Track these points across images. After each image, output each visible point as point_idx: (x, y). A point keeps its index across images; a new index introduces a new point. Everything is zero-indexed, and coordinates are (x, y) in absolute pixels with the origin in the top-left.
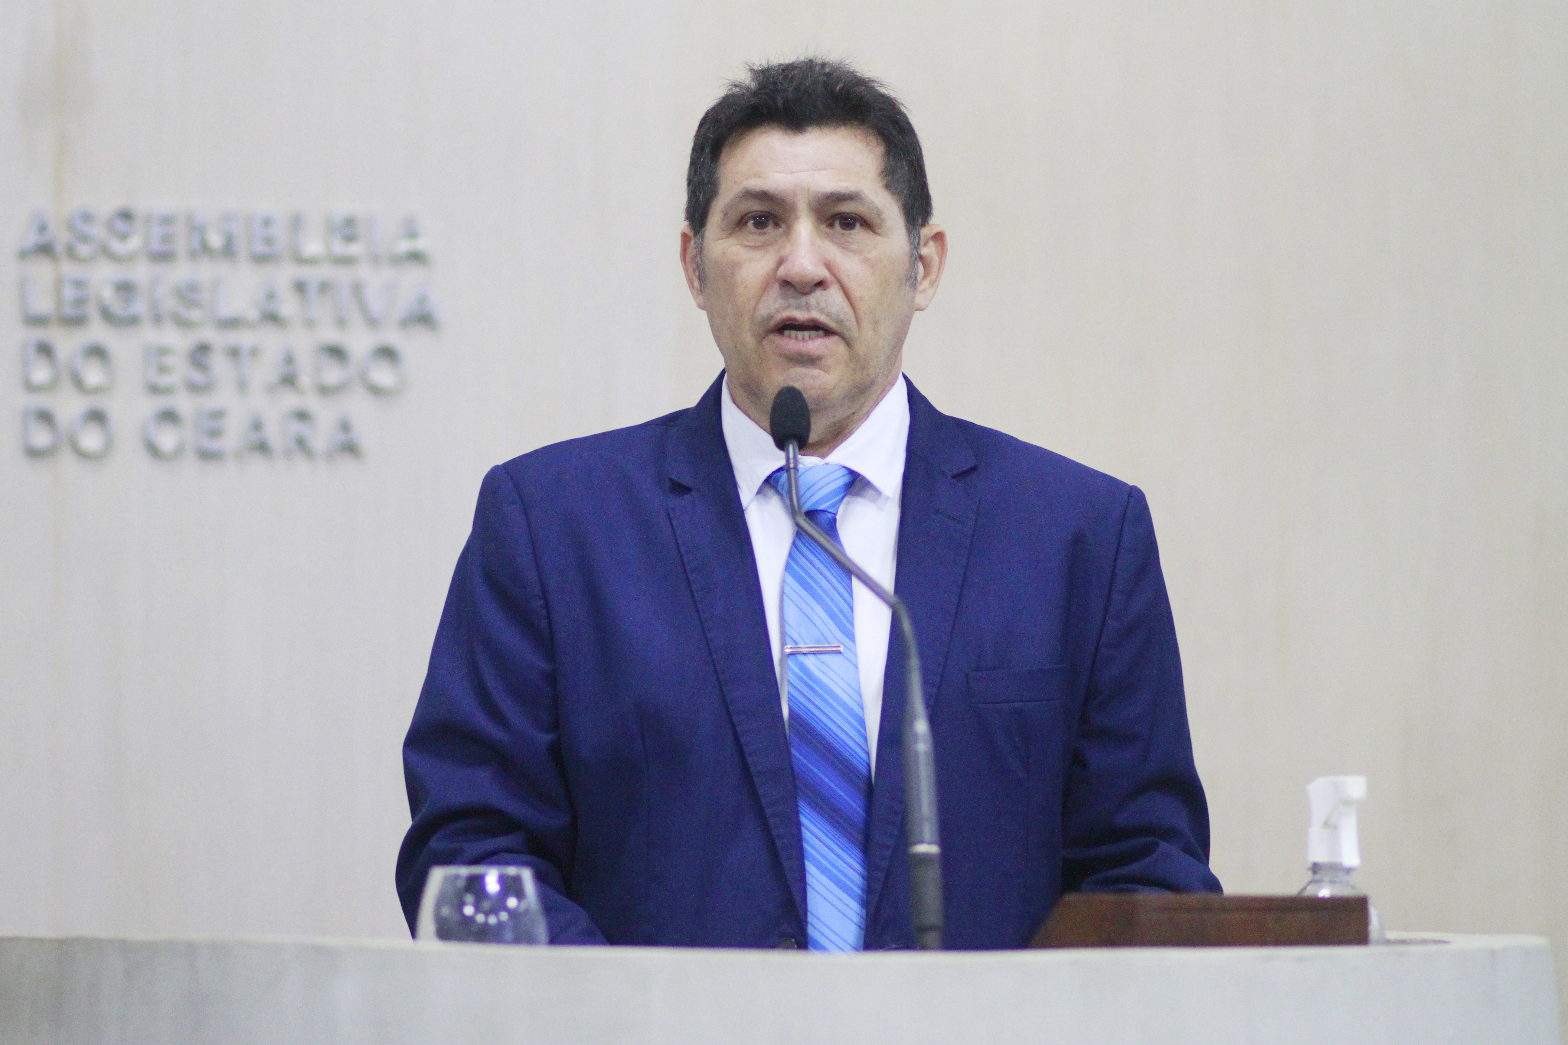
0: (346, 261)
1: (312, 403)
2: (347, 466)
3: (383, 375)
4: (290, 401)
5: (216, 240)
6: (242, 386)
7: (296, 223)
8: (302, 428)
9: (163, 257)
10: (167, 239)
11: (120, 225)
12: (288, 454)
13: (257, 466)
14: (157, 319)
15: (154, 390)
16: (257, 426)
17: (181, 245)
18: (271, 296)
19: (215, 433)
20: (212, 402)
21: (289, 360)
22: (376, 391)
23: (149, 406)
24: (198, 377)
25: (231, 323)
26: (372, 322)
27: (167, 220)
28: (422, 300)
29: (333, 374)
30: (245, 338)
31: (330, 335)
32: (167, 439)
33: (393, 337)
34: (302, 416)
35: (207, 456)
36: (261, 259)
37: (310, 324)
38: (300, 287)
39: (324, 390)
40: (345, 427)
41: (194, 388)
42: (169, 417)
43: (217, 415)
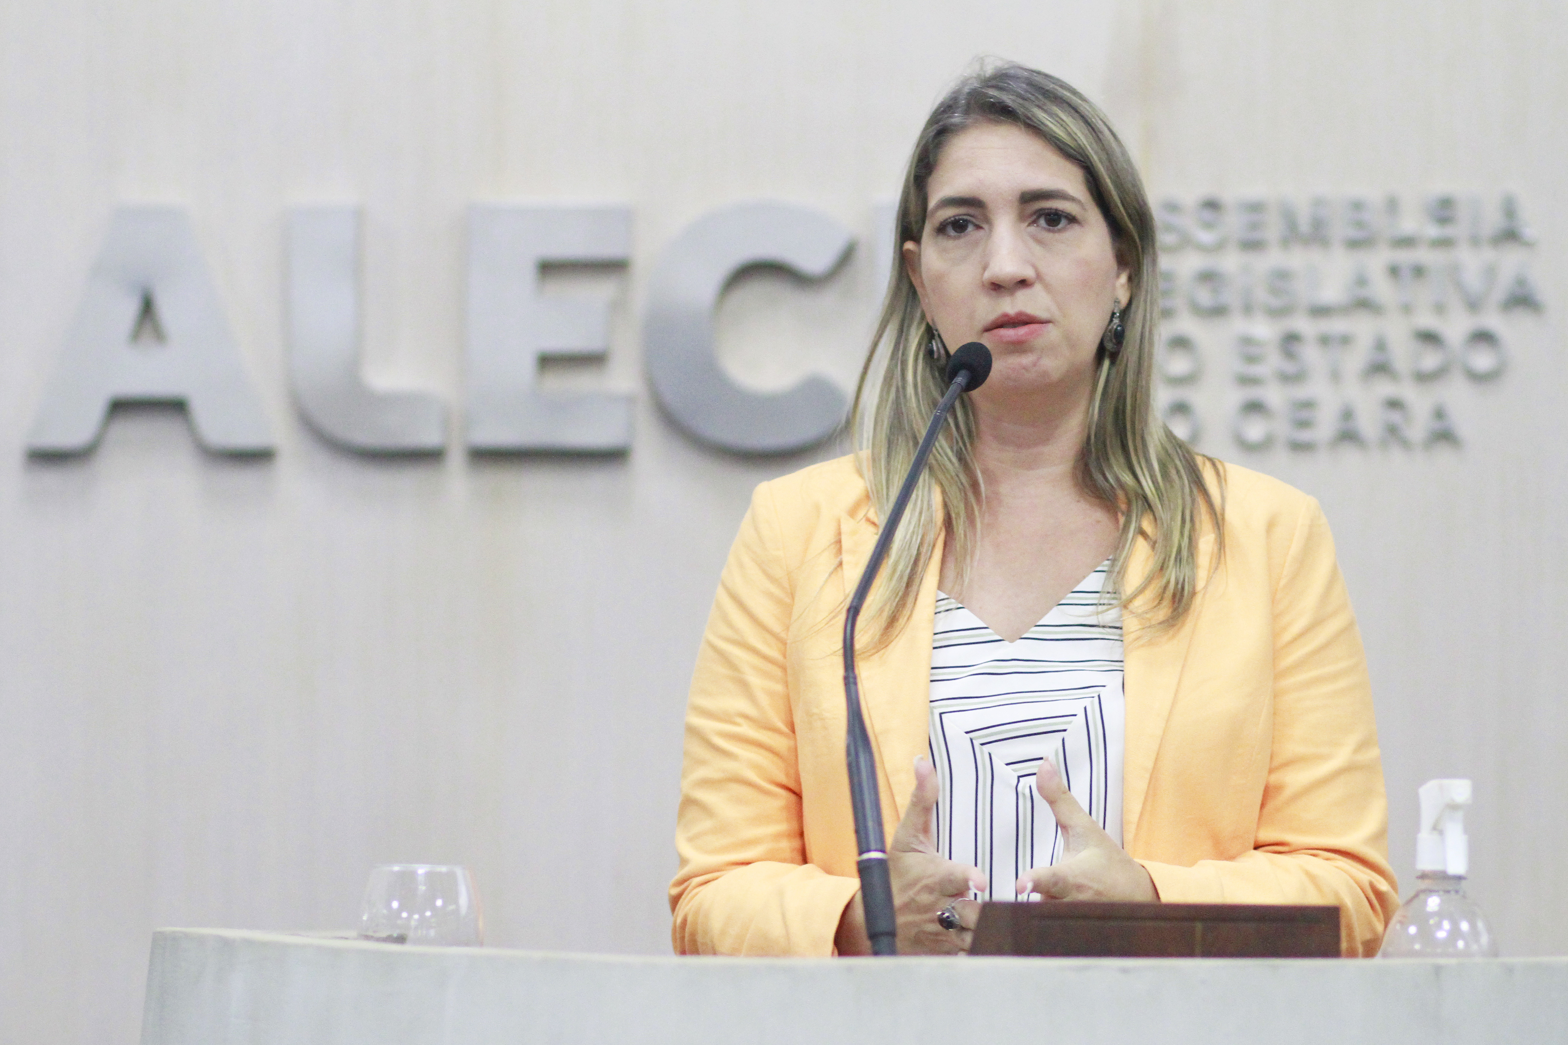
0: (1444, 243)
1: (1408, 392)
2: (1444, 455)
3: (1482, 360)
4: (1385, 388)
5: (1304, 226)
6: (1335, 376)
7: (1392, 205)
8: (1395, 417)
9: (1252, 245)
10: (1254, 226)
11: (1207, 215)
12: (1384, 444)
13: (1350, 456)
14: (1248, 309)
15: (1246, 381)
16: (1347, 414)
17: (1273, 231)
18: (1361, 281)
19: (1304, 424)
20: (1302, 392)
21: (1380, 345)
22: (1477, 378)
23: (1236, 397)
24: (1289, 367)
25: (1320, 311)
26: (1473, 305)
27: (1255, 208)
28: (1521, 282)
29: (1430, 360)
30: (1337, 326)
31: (1426, 320)
32: (1255, 430)
33: (1493, 321)
34: (1394, 404)
35: (1299, 447)
36: (1354, 244)
37: (1407, 309)
38: (1394, 271)
39: (1423, 378)
40: (1439, 414)
41: (1287, 379)
42: (1254, 408)
43: (1308, 405)
